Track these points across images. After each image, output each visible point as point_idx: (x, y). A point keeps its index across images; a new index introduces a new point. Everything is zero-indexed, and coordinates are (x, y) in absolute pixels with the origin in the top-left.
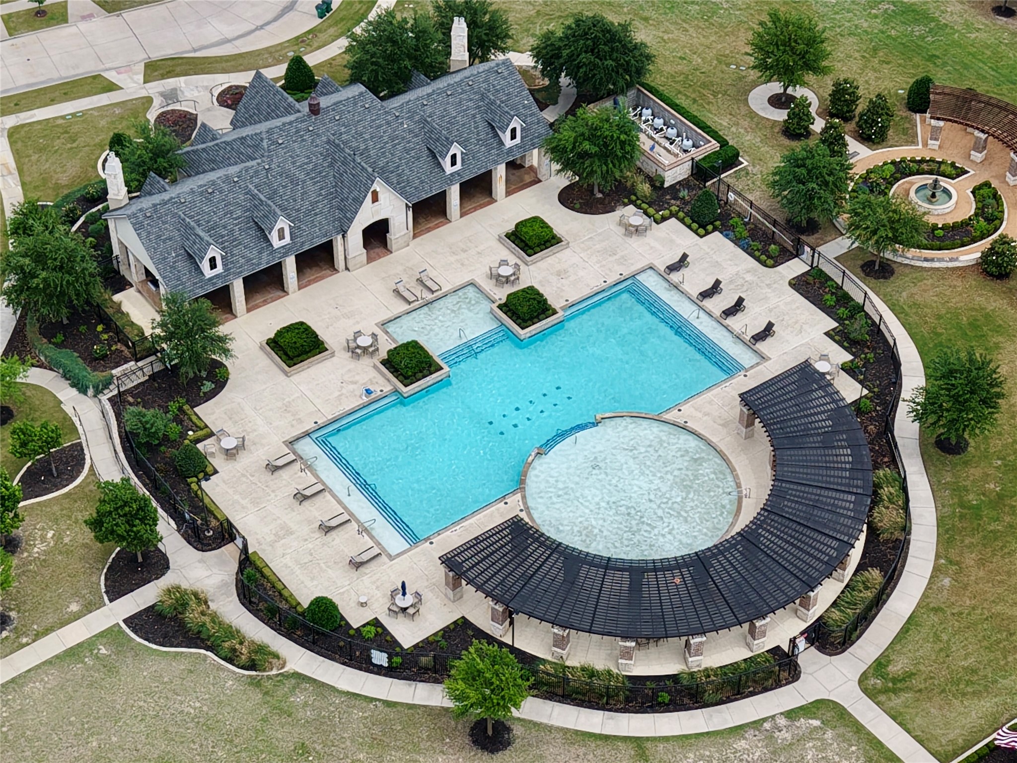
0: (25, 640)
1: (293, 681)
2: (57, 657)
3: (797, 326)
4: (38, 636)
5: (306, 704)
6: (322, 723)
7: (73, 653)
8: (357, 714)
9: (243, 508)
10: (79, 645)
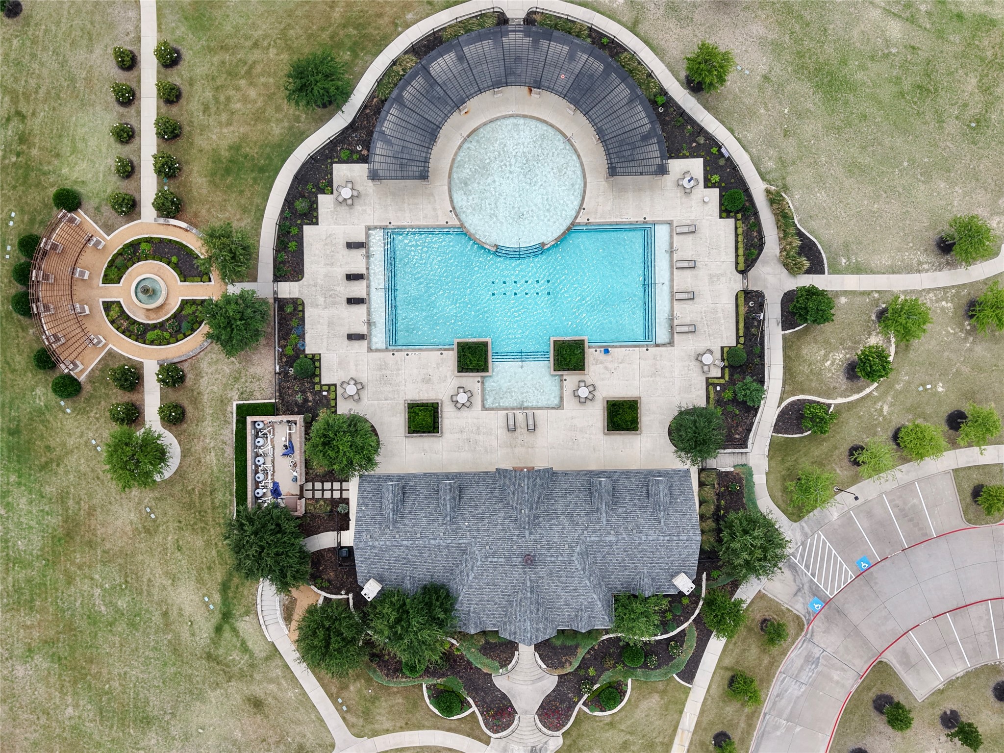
0: (876, 295)
1: (767, 177)
2: (867, 273)
3: (328, 241)
4: (869, 293)
5: (770, 158)
6: (769, 142)
7: (858, 270)
8: (750, 136)
9: (723, 311)
10: (852, 273)
